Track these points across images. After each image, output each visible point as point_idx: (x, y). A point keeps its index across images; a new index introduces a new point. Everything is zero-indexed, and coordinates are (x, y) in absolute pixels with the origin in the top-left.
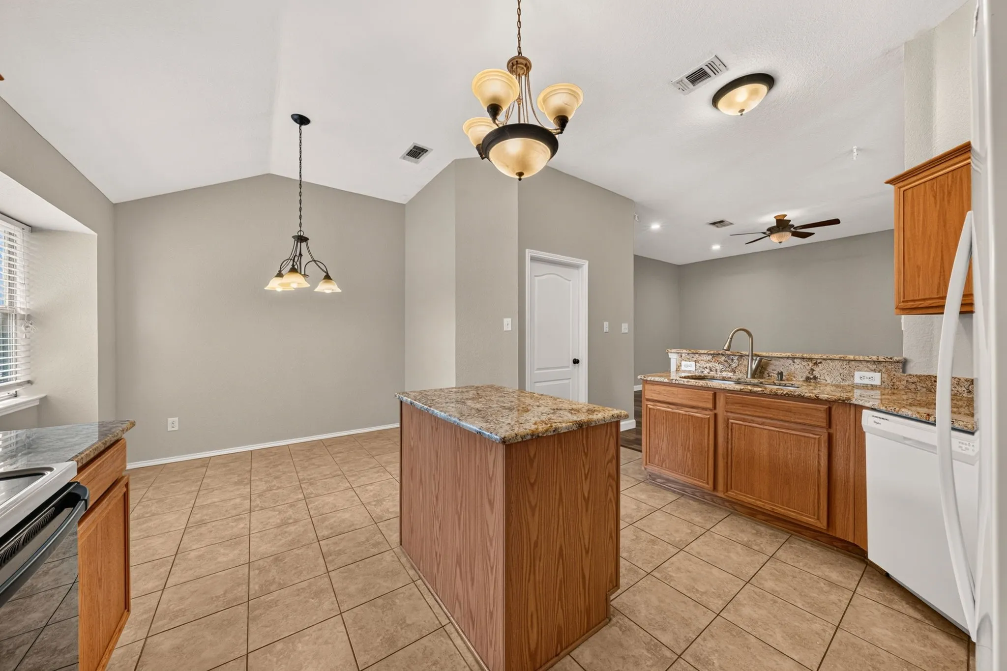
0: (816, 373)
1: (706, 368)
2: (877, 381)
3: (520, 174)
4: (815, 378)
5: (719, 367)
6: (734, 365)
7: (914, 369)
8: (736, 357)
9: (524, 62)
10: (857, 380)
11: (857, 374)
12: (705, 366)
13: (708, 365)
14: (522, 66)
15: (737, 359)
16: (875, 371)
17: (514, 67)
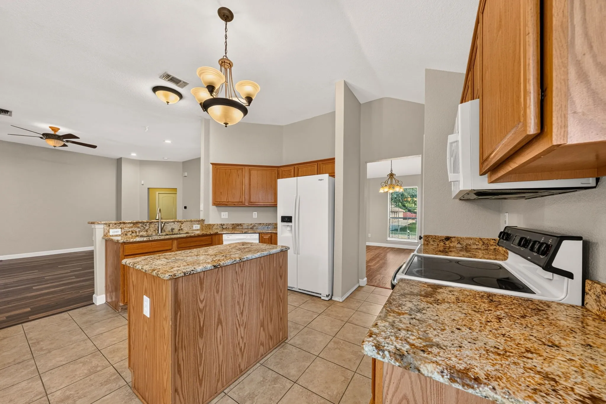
0: (182, 227)
1: (129, 231)
2: (199, 228)
3: (226, 124)
4: (182, 229)
5: (138, 230)
6: (147, 228)
7: (206, 223)
8: (148, 224)
9: (228, 62)
10: (194, 228)
11: (194, 226)
12: (128, 230)
13: (130, 230)
14: (227, 64)
15: (149, 225)
16: (198, 224)
17: (223, 64)
